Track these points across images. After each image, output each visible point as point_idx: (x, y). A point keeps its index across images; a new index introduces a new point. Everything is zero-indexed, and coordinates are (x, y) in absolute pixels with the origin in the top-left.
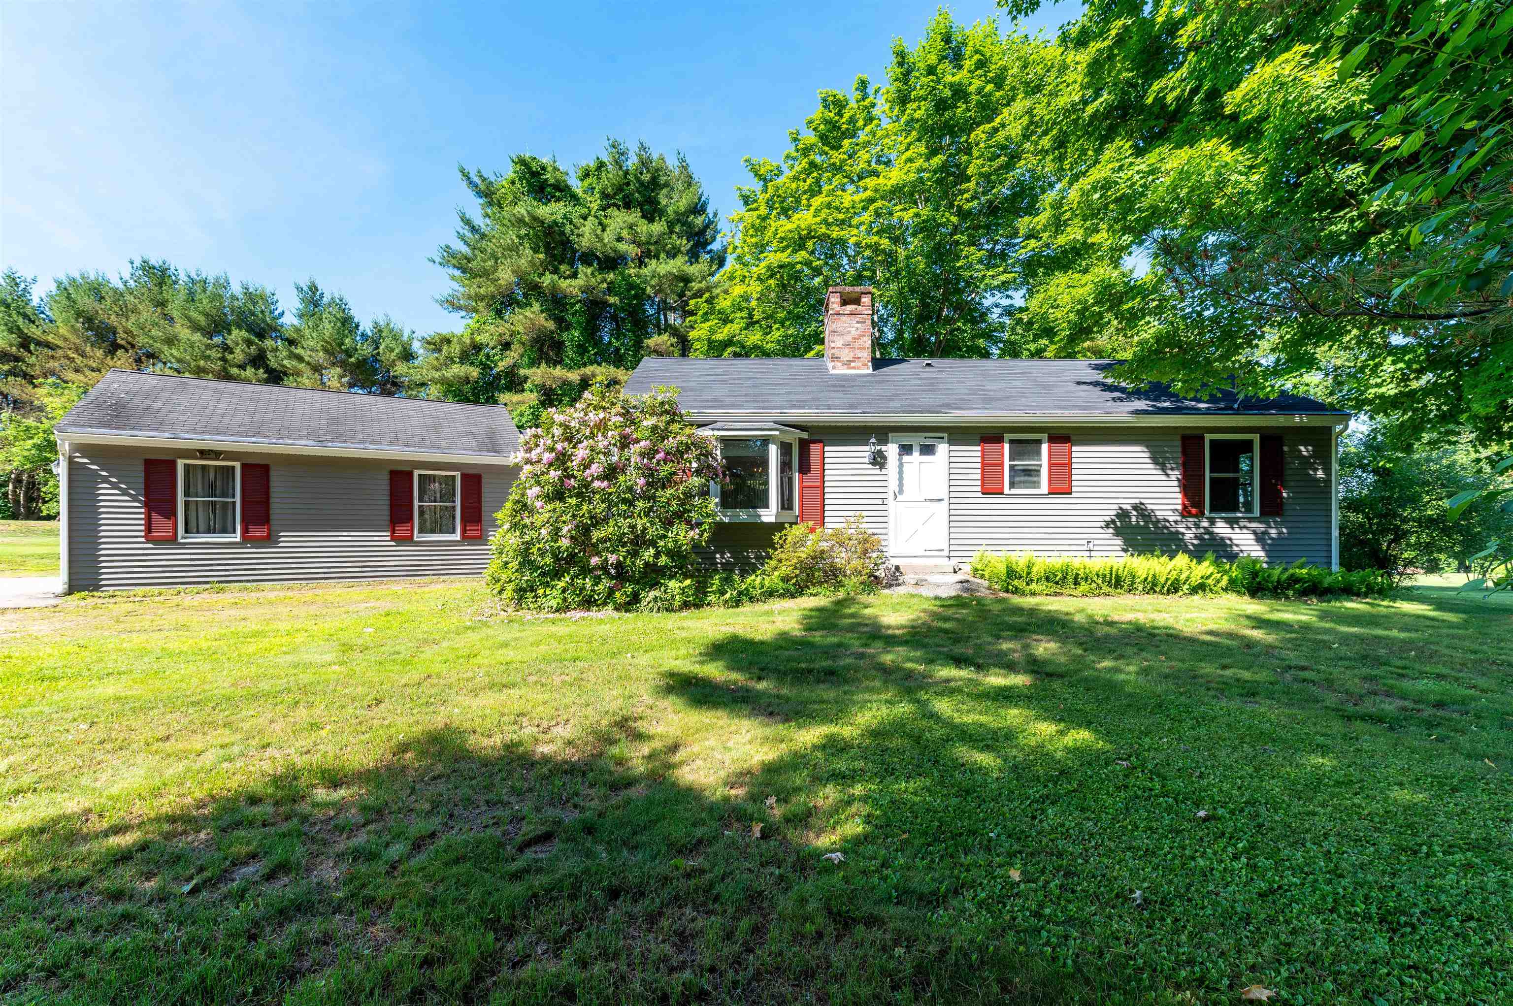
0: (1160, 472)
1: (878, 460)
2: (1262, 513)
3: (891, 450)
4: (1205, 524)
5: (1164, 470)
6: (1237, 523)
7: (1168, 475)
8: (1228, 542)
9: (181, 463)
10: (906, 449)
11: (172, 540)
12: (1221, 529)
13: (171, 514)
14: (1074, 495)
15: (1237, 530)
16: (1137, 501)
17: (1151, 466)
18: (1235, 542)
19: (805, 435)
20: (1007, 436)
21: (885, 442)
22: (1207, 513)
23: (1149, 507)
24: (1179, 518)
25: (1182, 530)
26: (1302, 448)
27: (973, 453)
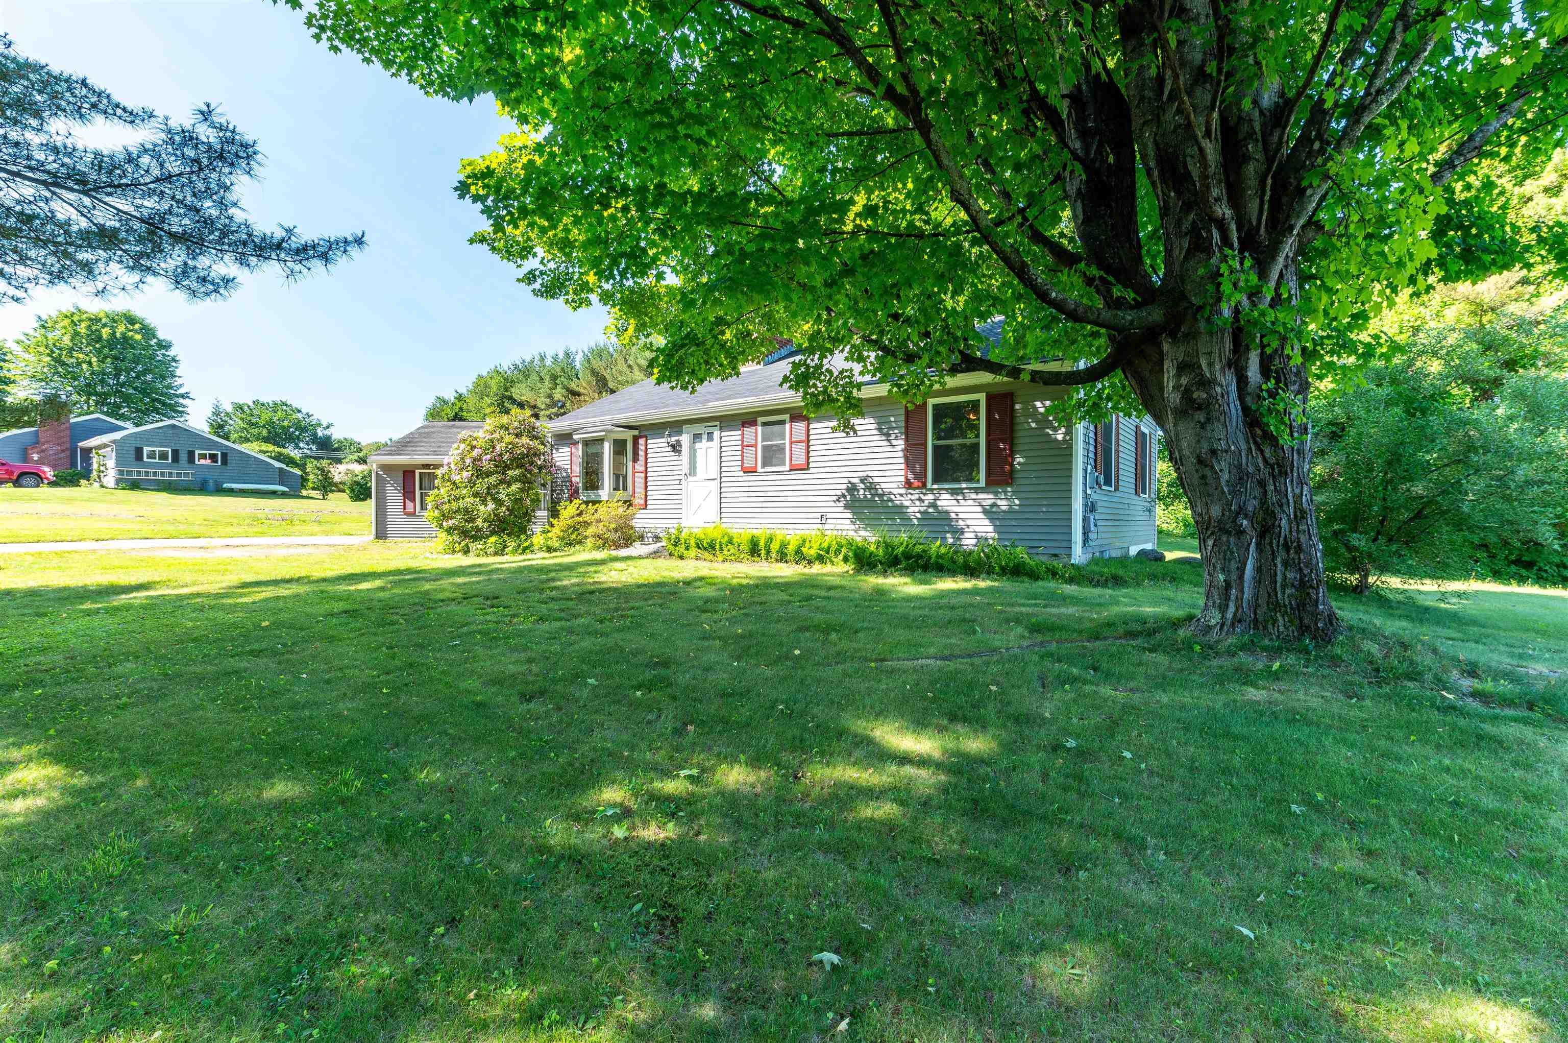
0: (886, 443)
1: (676, 448)
2: (988, 483)
3: (685, 439)
4: (929, 497)
5: (890, 440)
6: (962, 494)
7: (894, 446)
8: (953, 515)
9: (417, 472)
10: (697, 437)
11: (413, 514)
12: (946, 501)
13: (413, 500)
14: (812, 470)
15: (962, 502)
16: (865, 474)
17: (878, 437)
18: (961, 516)
19: (636, 433)
20: (760, 420)
21: (680, 433)
22: (930, 485)
23: (876, 480)
24: (902, 491)
25: (906, 503)
26: (1038, 404)
27: (733, 437)
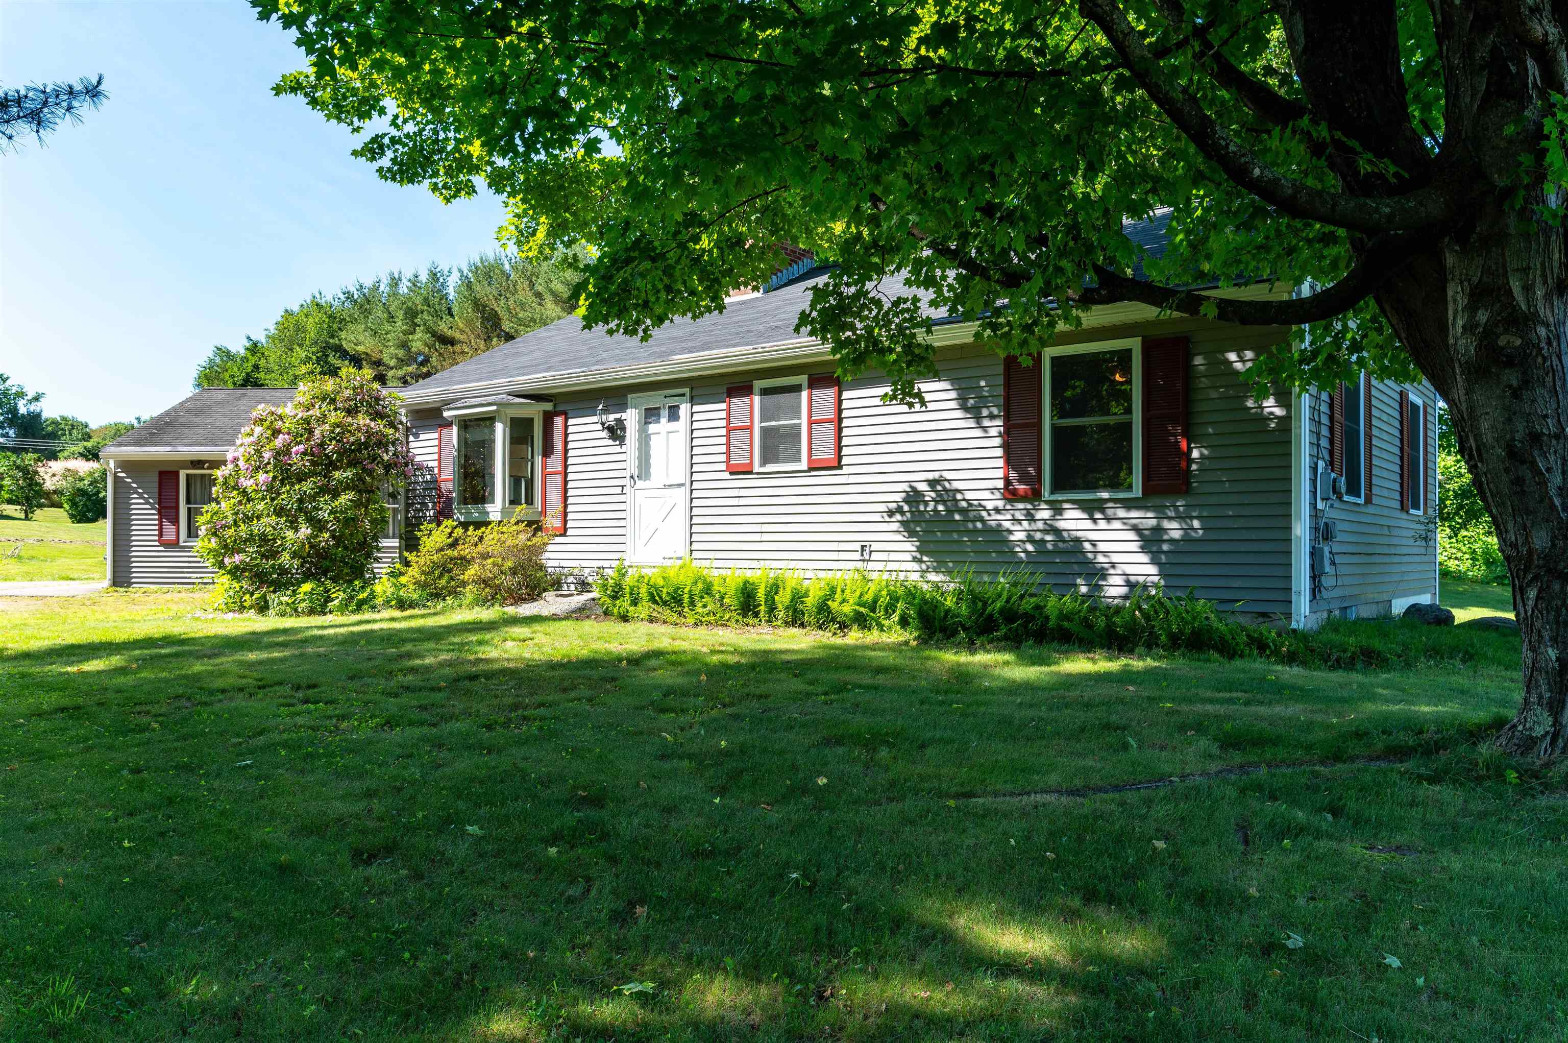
0: (971, 423)
1: (616, 432)
2: (1146, 491)
3: (631, 417)
4: (1044, 514)
5: (978, 418)
6: (1102, 510)
7: (984, 428)
8: (1087, 546)
9: (183, 474)
10: (651, 414)
11: (176, 544)
12: (1074, 522)
13: (176, 521)
14: (845, 470)
15: (1102, 524)
16: (936, 475)
17: (959, 414)
18: (1102, 547)
19: (548, 406)
20: (758, 384)
21: (623, 407)
22: (1046, 494)
23: (954, 485)
24: (1000, 504)
25: (1007, 525)
26: (1232, 356)
